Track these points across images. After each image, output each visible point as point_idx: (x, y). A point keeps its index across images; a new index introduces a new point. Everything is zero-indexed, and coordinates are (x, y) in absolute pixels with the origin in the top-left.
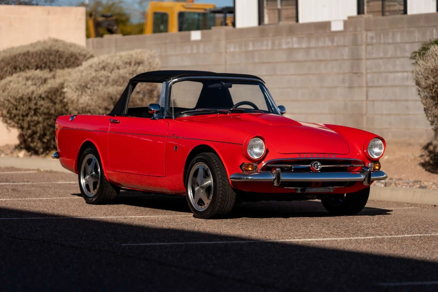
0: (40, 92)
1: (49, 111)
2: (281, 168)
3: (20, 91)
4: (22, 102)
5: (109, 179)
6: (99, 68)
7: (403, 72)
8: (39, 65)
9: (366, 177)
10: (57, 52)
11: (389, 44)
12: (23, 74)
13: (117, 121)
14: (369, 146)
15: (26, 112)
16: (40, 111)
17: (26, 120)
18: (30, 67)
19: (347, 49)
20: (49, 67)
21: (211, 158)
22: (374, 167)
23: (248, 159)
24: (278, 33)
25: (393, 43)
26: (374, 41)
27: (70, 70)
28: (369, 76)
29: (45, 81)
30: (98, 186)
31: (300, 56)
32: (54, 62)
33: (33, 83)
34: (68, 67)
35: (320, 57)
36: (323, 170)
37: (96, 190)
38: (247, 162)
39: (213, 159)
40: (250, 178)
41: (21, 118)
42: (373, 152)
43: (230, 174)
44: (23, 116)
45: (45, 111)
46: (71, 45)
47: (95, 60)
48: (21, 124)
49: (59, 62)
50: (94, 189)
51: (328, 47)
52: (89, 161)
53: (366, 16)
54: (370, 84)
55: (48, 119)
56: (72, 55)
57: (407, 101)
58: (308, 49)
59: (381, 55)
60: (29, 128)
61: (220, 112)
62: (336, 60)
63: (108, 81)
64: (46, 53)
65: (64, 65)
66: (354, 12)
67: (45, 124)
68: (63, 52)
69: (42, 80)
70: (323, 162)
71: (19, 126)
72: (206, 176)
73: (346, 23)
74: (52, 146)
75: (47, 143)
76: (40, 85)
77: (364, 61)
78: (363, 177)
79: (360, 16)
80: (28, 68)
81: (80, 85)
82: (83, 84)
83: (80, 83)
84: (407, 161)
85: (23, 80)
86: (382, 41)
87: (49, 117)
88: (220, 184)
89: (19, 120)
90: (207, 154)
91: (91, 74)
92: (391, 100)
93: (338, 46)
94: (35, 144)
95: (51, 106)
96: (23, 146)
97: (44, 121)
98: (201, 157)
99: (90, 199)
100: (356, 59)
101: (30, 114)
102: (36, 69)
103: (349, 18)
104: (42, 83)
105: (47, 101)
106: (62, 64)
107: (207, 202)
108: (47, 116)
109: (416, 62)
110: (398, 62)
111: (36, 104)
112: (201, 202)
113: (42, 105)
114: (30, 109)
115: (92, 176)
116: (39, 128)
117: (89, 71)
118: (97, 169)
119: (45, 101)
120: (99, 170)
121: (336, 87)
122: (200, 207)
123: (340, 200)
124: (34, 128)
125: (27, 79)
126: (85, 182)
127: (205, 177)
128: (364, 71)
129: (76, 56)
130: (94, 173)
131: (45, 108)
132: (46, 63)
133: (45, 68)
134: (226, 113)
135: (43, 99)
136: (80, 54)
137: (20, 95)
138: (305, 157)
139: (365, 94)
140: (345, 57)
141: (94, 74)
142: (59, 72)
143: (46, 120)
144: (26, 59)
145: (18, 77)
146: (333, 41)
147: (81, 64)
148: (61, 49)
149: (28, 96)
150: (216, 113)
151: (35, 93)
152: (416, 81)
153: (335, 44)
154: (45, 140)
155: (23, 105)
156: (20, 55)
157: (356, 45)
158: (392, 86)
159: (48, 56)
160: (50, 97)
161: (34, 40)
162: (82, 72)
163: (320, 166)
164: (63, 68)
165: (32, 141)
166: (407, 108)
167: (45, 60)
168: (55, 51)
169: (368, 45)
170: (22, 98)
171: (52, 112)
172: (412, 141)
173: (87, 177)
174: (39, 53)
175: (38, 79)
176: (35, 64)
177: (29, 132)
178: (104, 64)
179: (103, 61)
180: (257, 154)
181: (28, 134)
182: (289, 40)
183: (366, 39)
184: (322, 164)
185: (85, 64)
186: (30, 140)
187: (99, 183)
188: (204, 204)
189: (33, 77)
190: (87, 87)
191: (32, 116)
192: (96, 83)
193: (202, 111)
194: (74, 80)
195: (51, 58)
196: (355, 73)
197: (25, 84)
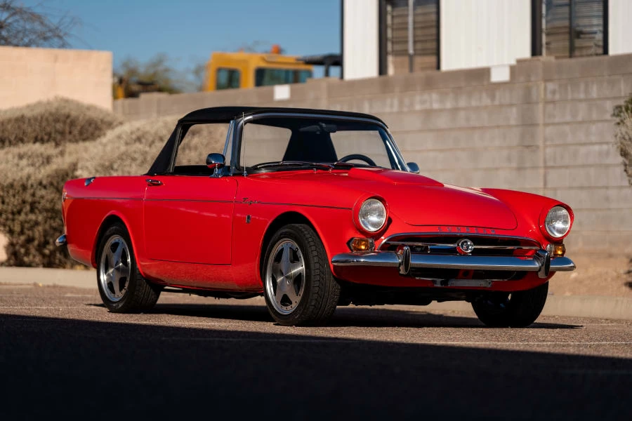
0: (40, 176)
1: (54, 205)
2: (411, 247)
3: (9, 175)
4: (11, 192)
5: (145, 274)
6: (131, 138)
7: (601, 143)
8: (39, 137)
9: (542, 265)
10: (68, 116)
11: (580, 101)
12: (15, 150)
13: (158, 181)
14: (547, 219)
15: (18, 208)
16: (40, 207)
17: (18, 219)
18: (25, 139)
19: (514, 110)
20: (55, 140)
21: (302, 232)
22: (555, 251)
23: (360, 231)
24: (408, 86)
25: (586, 100)
26: (557, 97)
27: (87, 144)
28: (548, 150)
29: (48, 160)
30: (127, 285)
31: (442, 122)
32: (62, 133)
33: (30, 163)
34: (84, 140)
35: (473, 123)
36: (475, 252)
37: (124, 291)
38: (358, 236)
39: (306, 232)
40: (362, 260)
41: (10, 216)
42: (554, 228)
43: (332, 256)
44: (13, 213)
45: (48, 206)
46: (89, 108)
47: (126, 128)
48: (9, 227)
49: (70, 133)
50: (121, 290)
51: (486, 107)
52: (114, 247)
53: (545, 57)
54: (550, 164)
55: (51, 218)
56: (90, 122)
57: (607, 188)
58: (455, 110)
59: (568, 118)
60: (22, 232)
61: (318, 168)
62: (498, 127)
63: (145, 159)
64: (51, 118)
65: (78, 137)
66: (526, 53)
67: (47, 227)
68: (77, 118)
69: (43, 158)
70: (476, 240)
71: (7, 228)
72: (295, 259)
73: (513, 70)
74: (57, 261)
75: (49, 256)
76: (39, 166)
77: (541, 128)
78: (537, 265)
79: (535, 58)
80: (22, 140)
81: (103, 166)
82: (107, 164)
83: (102, 162)
84: (606, 280)
85: (14, 158)
86: (570, 97)
87: (54, 215)
88: (317, 271)
89: (7, 219)
90: (297, 225)
91: (118, 148)
92: (581, 188)
93: (501, 106)
94: (31, 257)
95: (56, 198)
96: (12, 262)
97: (46, 222)
98: (287, 230)
99: (114, 305)
100: (528, 124)
101: (24, 210)
102: (35, 142)
103: (519, 61)
104: (43, 163)
105: (51, 189)
106: (75, 136)
107: (296, 300)
108: (50, 214)
109: (622, 121)
110: (594, 128)
111: (33, 195)
112: (285, 301)
113: (42, 197)
114: (24, 202)
115: (118, 269)
116: (38, 232)
117: (117, 145)
118: (126, 259)
119: (48, 191)
120: (129, 260)
121: (497, 169)
122: (284, 308)
123: (502, 305)
124: (30, 233)
125: (21, 157)
126: (107, 280)
127: (292, 262)
128: (540, 143)
129: (96, 124)
130: (121, 264)
131: (47, 201)
132: (49, 134)
133: (48, 141)
134: (327, 168)
135: (45, 187)
136: (102, 121)
137: (9, 181)
138: (448, 231)
139: (541, 178)
140: (513, 122)
141: (123, 148)
142: (70, 147)
143: (49, 220)
144: (19, 127)
145: (7, 153)
146: (493, 97)
147: (105, 134)
148: (74, 114)
149: (21, 183)
150: (311, 167)
151: (33, 178)
152: (622, 150)
153: (497, 102)
154: (47, 252)
155: (14, 196)
156: (10, 121)
157: (529, 103)
158: (583, 166)
159: (53, 124)
160: (55, 184)
161: (32, 100)
162: (105, 145)
163: (470, 247)
164: (77, 141)
165: (27, 254)
166: (607, 199)
167: (48, 129)
168: (65, 115)
169: (547, 102)
170: (12, 186)
171: (58, 207)
172: (615, 250)
173: (111, 271)
174: (39, 118)
175: (37, 156)
176: (34, 135)
177: (23, 238)
178: (139, 133)
179: (138, 129)
180: (374, 225)
181: (20, 242)
182: (426, 97)
183: (545, 94)
184: (475, 244)
185: (110, 134)
186: (23, 251)
187: (128, 279)
188: (291, 303)
189: (30, 153)
190: (112, 169)
191: (26, 214)
192: (128, 162)
193: (290, 165)
194: (92, 159)
195: (59, 126)
196: (528, 147)
197: (18, 165)
